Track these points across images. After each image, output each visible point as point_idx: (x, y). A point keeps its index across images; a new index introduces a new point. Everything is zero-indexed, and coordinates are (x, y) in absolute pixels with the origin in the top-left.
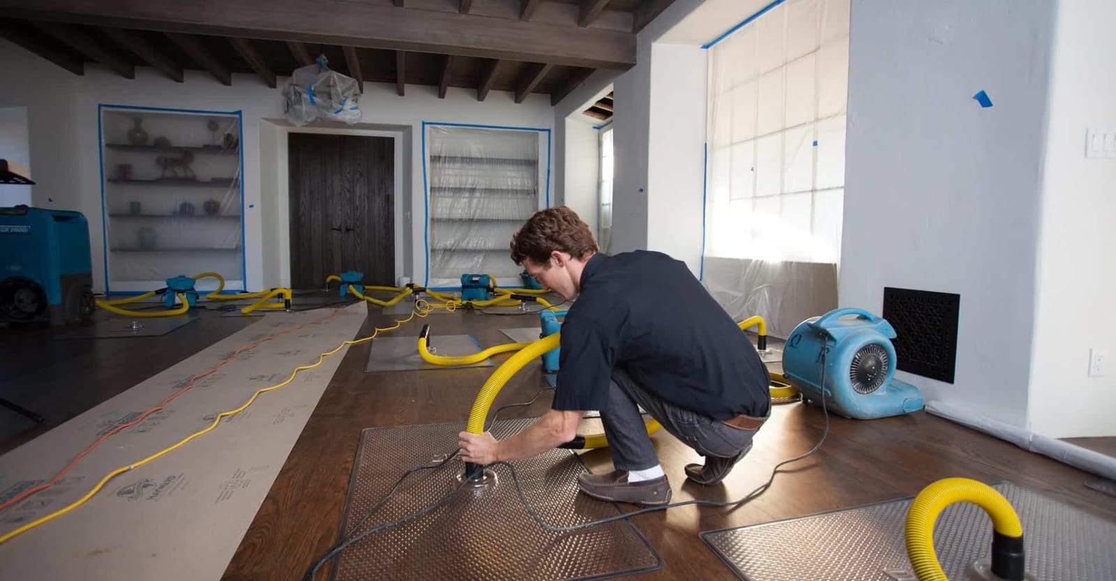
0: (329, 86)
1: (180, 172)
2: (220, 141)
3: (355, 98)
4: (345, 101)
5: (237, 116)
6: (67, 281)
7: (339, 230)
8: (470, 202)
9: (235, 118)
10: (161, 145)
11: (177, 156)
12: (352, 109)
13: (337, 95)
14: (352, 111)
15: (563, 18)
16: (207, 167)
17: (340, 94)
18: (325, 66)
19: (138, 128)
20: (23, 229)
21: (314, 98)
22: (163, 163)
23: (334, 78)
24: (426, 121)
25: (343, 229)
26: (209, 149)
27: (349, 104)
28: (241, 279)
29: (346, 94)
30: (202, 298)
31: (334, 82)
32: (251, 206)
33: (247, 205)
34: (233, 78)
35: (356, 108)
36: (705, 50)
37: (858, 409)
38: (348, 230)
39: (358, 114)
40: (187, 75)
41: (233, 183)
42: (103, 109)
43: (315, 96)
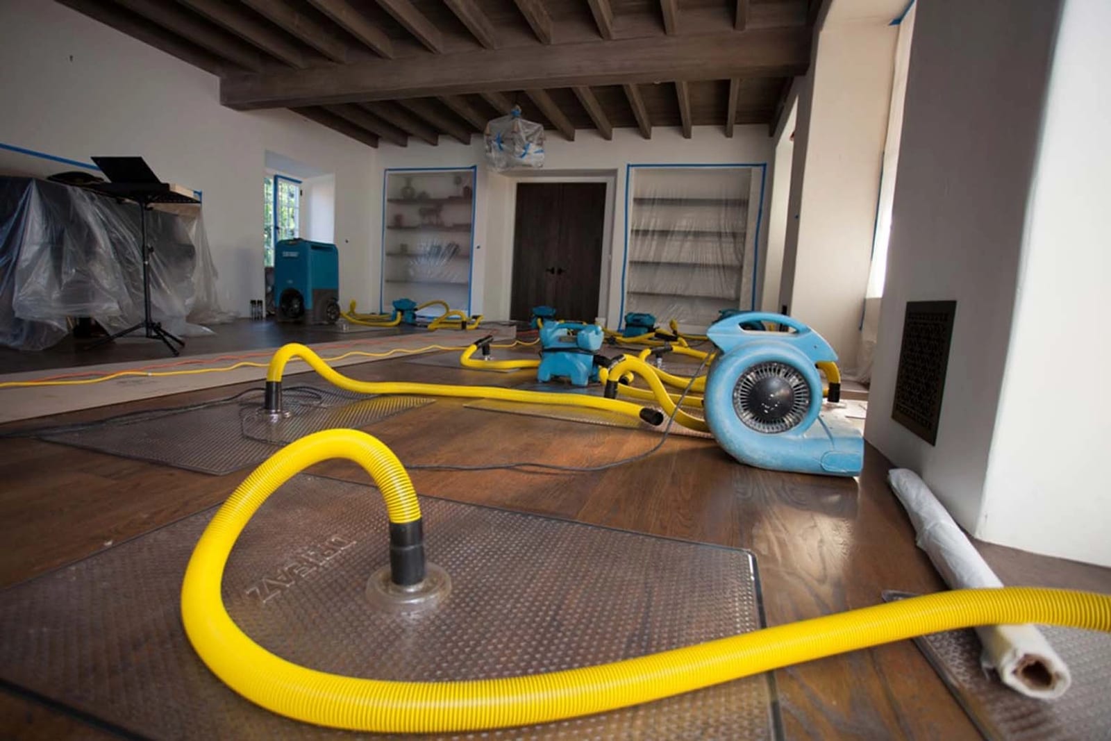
0: (513, 132)
1: (434, 220)
2: (461, 193)
3: (540, 142)
4: (528, 145)
5: (472, 170)
6: (318, 294)
7: (552, 271)
8: (681, 246)
9: (471, 172)
10: (423, 199)
11: (432, 206)
12: (536, 152)
13: (521, 140)
14: (538, 154)
15: (713, 23)
16: (452, 215)
17: (524, 139)
18: (519, 115)
19: (408, 187)
20: (294, 254)
21: (502, 145)
22: (423, 213)
23: (518, 125)
24: (631, 163)
25: (556, 270)
26: (452, 200)
27: (533, 148)
28: (466, 309)
29: (531, 139)
30: (418, 319)
31: (518, 128)
32: (478, 247)
33: (475, 246)
34: (472, 139)
35: (542, 151)
36: (896, 26)
37: (737, 446)
38: (560, 271)
39: (541, 157)
40: (441, 139)
41: (468, 228)
42: (388, 172)
43: (502, 142)
